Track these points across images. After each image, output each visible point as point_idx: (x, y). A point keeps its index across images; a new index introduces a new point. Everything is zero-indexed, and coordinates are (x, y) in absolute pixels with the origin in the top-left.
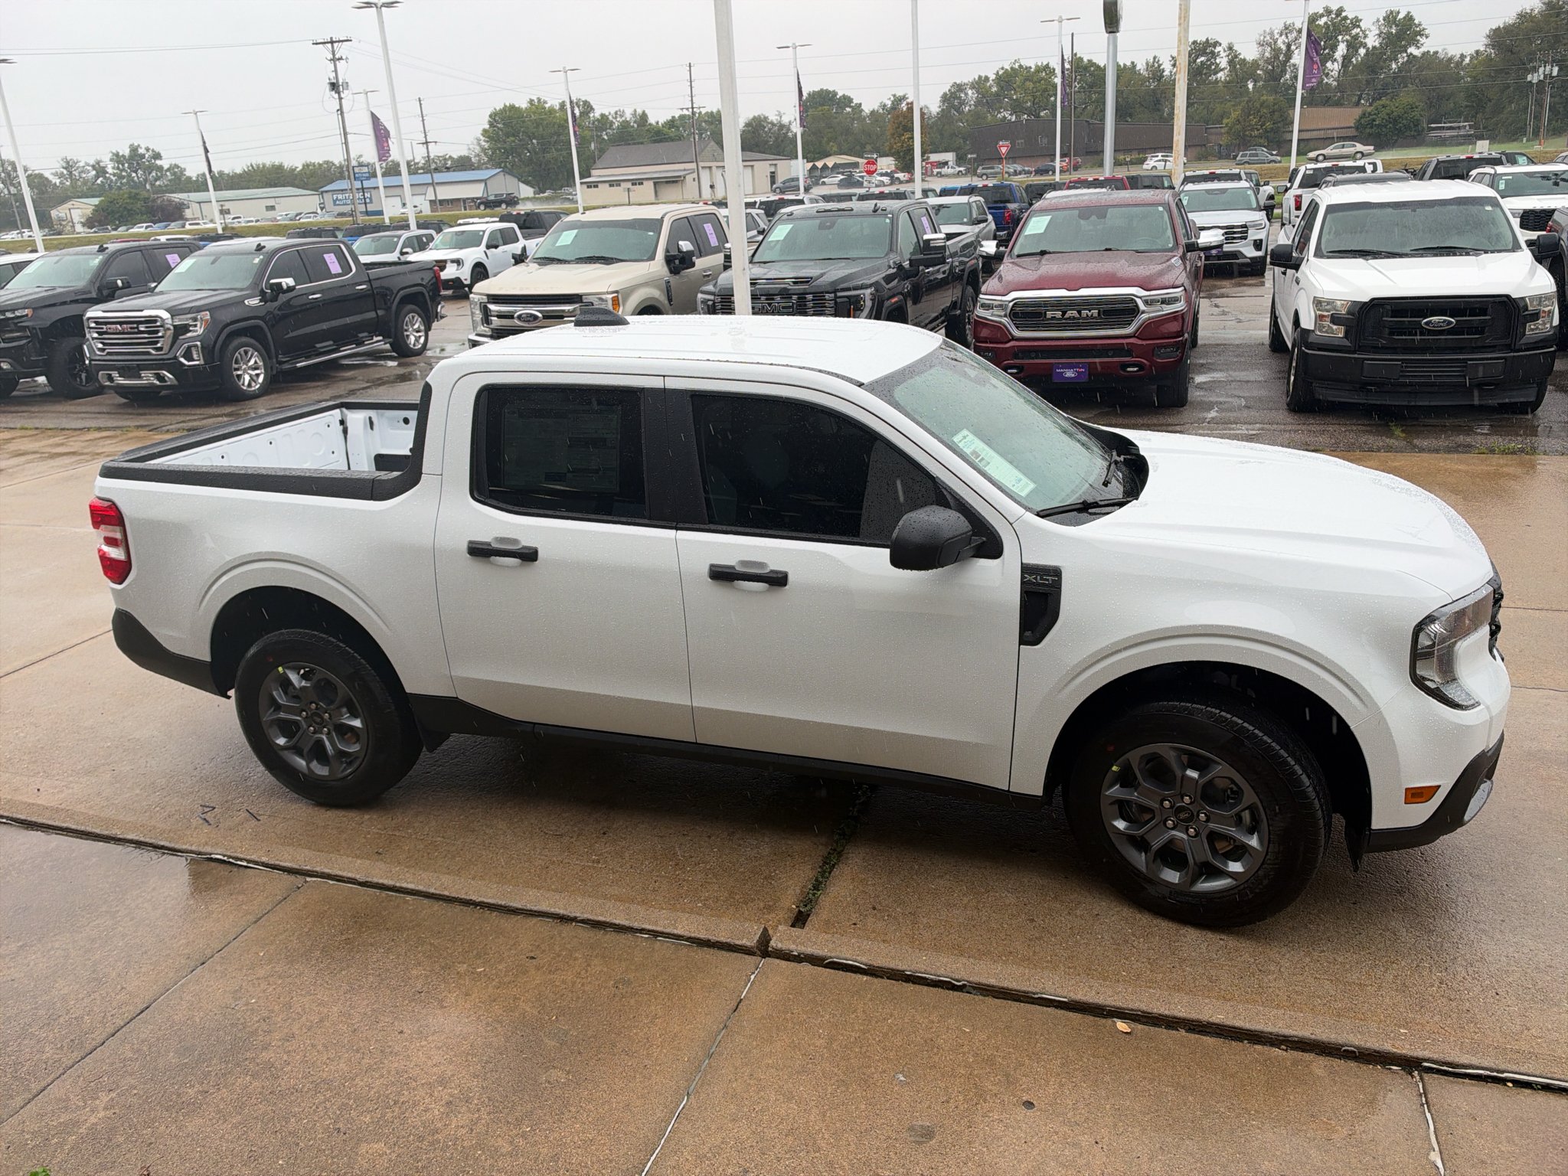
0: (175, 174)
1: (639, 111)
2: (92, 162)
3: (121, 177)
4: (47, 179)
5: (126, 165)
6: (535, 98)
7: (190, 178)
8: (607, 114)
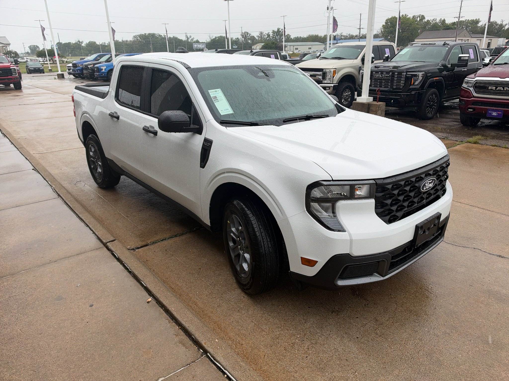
0: (288, 37)
1: (443, 19)
2: (267, 33)
3: (273, 37)
4: (255, 37)
5: (275, 34)
6: (404, 14)
7: (292, 38)
8: (430, 20)
